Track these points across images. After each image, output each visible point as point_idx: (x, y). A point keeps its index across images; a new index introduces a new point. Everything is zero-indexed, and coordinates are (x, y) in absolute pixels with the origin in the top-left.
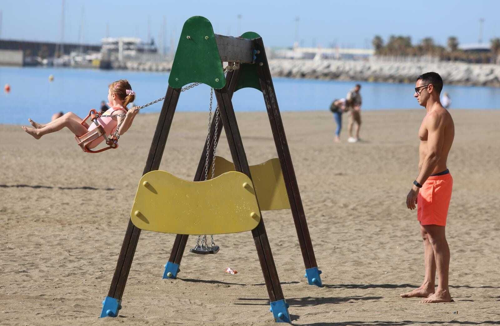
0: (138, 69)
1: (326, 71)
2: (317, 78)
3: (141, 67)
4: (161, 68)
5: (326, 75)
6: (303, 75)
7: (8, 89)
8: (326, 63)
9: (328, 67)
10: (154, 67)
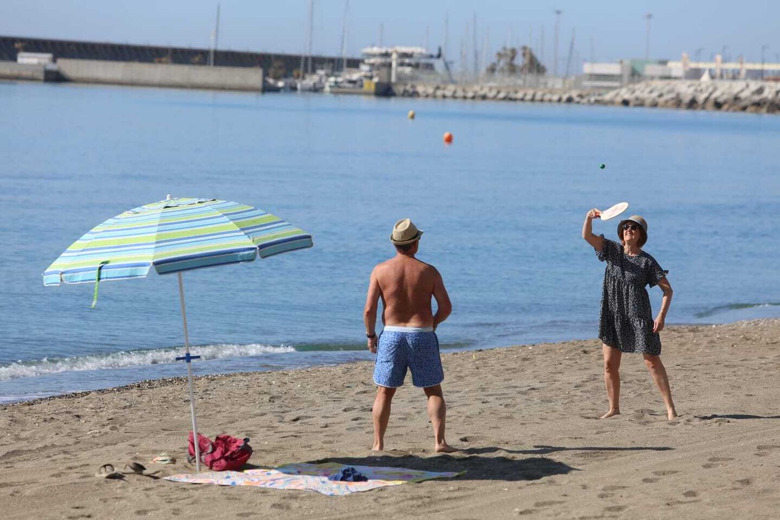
0: (434, 96)
1: (757, 98)
2: (744, 109)
3: (439, 93)
4: (470, 94)
5: (758, 105)
6: (718, 105)
7: (449, 140)
8: (754, 86)
9: (760, 91)
10: (460, 93)
